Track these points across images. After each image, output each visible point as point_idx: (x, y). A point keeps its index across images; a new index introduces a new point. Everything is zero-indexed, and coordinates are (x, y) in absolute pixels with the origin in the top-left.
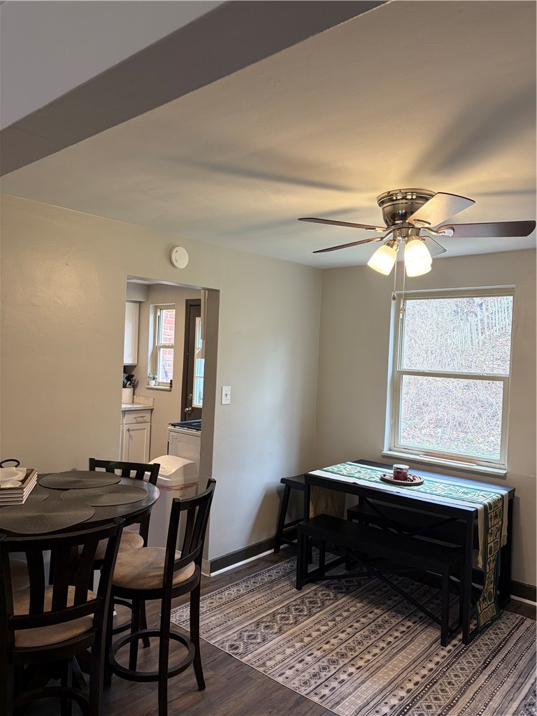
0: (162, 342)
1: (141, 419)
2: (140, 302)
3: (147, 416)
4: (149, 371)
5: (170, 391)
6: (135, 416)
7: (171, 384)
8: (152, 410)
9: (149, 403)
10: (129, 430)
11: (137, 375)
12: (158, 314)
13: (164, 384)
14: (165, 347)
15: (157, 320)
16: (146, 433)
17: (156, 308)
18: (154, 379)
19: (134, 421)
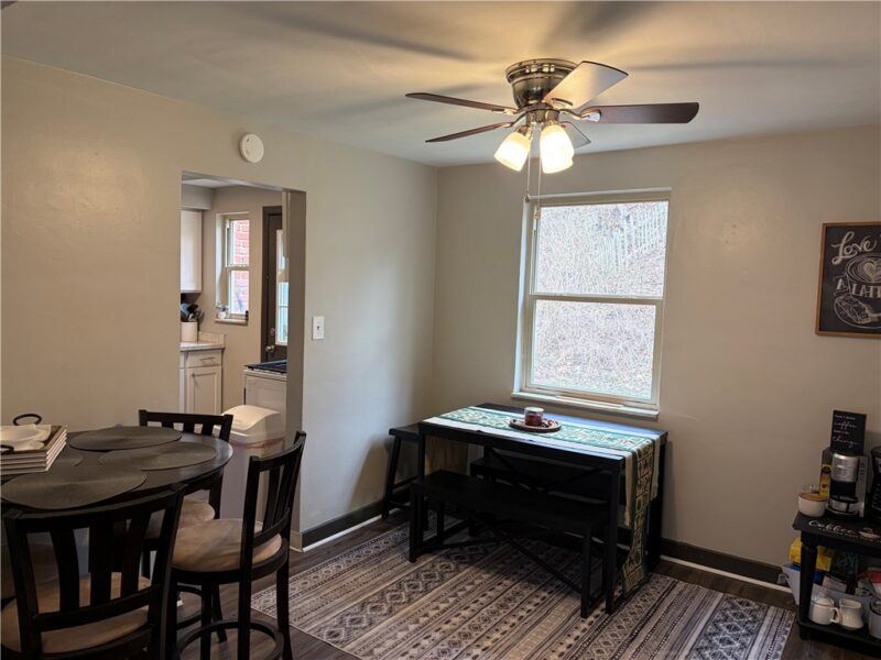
0: (234, 262)
1: (209, 362)
2: (203, 211)
3: (217, 357)
4: (218, 300)
5: (246, 324)
6: (201, 357)
7: (247, 316)
8: (223, 350)
9: (219, 341)
10: (193, 375)
11: (202, 306)
12: (228, 226)
13: (238, 316)
14: (237, 268)
15: (226, 234)
16: (217, 378)
17: (224, 218)
18: (224, 310)
19: (200, 364)
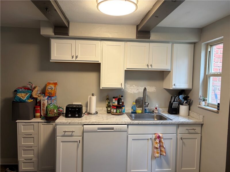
0: (212, 71)
1: (193, 131)
3: (198, 129)
4: (200, 94)
5: (217, 112)
6: (188, 128)
7: (218, 107)
8: (202, 125)
9: (199, 120)
10: (181, 138)
11: (192, 96)
12: (209, 50)
13: (212, 105)
14: (214, 75)
15: (208, 55)
16: (197, 142)
17: (207, 45)
18: (204, 100)
19: (187, 132)
